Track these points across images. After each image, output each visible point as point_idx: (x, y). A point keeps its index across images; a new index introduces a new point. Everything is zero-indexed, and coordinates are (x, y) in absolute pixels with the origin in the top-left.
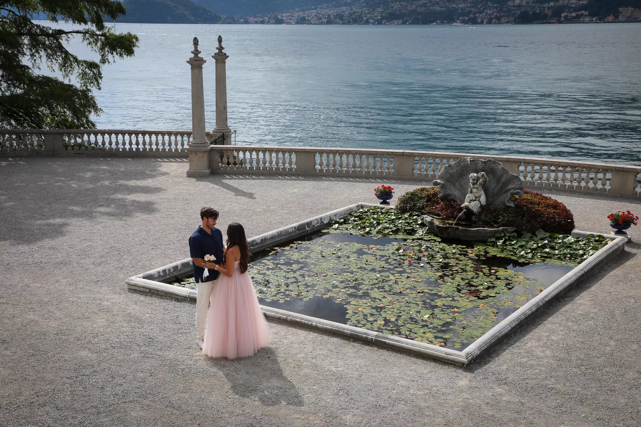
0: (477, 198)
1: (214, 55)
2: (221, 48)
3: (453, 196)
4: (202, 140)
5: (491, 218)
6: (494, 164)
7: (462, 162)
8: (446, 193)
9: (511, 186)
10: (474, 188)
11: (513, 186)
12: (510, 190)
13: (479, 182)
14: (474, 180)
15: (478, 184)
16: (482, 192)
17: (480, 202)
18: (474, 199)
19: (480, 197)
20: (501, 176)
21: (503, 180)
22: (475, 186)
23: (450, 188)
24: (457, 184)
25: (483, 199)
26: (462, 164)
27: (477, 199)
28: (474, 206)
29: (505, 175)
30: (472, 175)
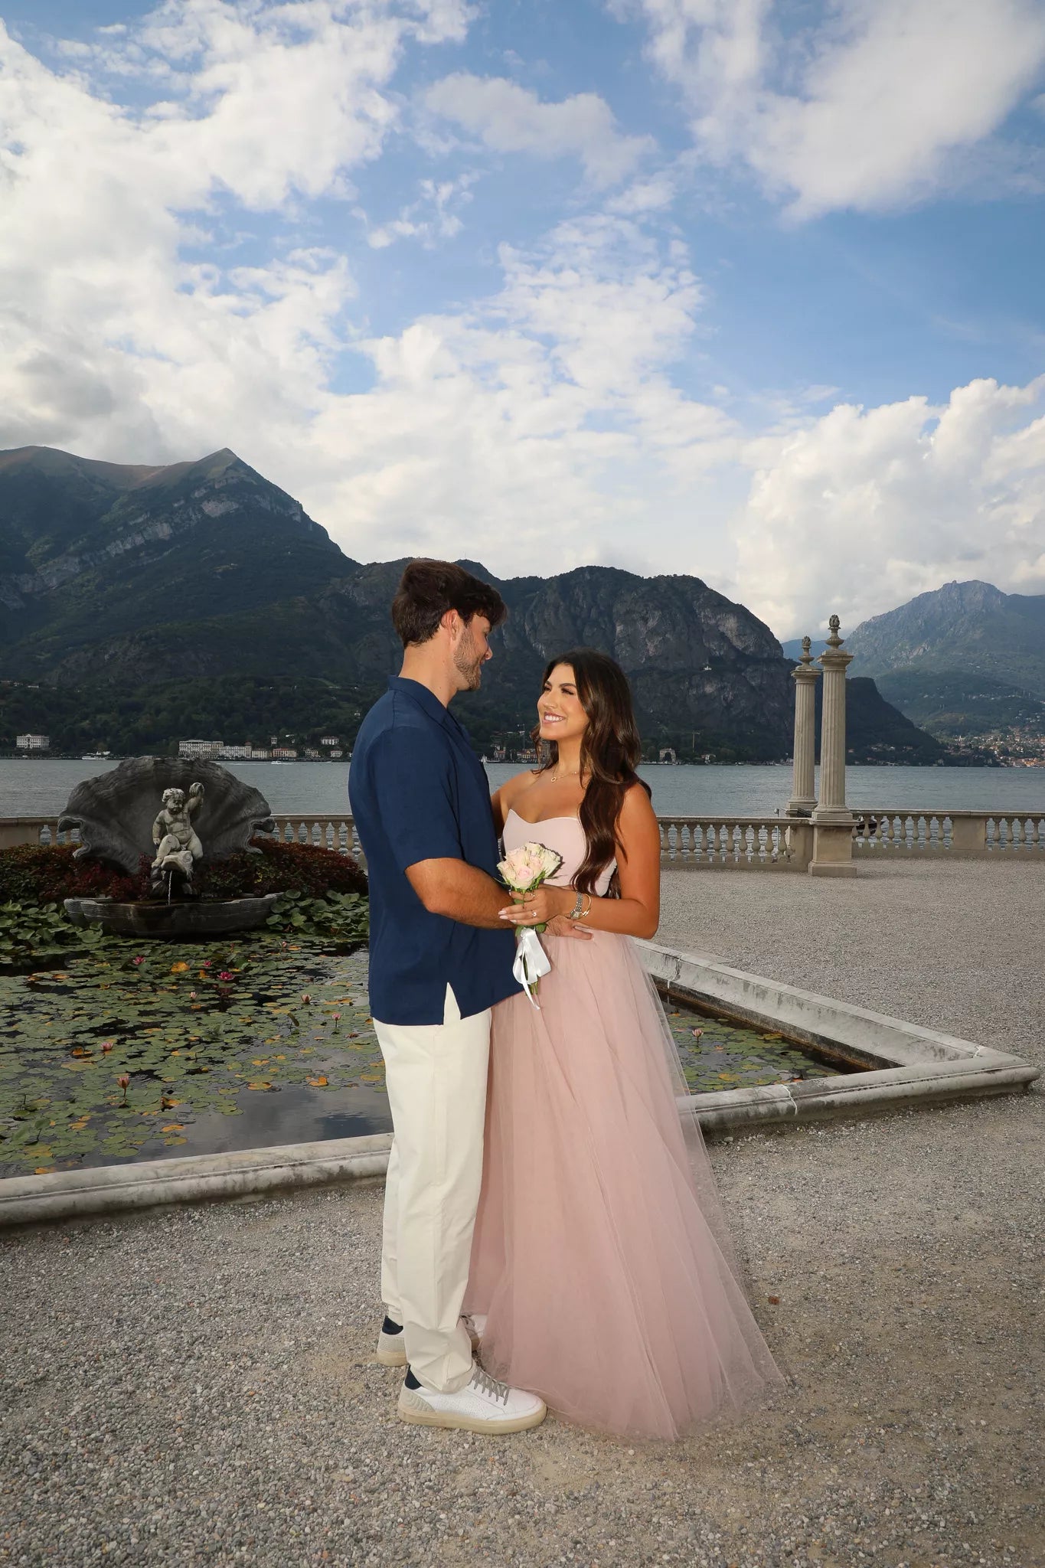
0: (185, 843)
3: (109, 851)
5: (235, 881)
6: (206, 766)
7: (127, 769)
8: (95, 846)
9: (246, 812)
10: (176, 820)
11: (253, 811)
12: (245, 820)
13: (186, 806)
14: (175, 802)
15: (186, 811)
16: (192, 830)
17: (192, 853)
18: (178, 846)
19: (188, 841)
20: (227, 789)
21: (230, 799)
22: (180, 816)
23: (99, 833)
24: (114, 822)
25: (196, 843)
26: (129, 773)
27: (184, 846)
28: (183, 859)
29: (233, 790)
30: (167, 792)
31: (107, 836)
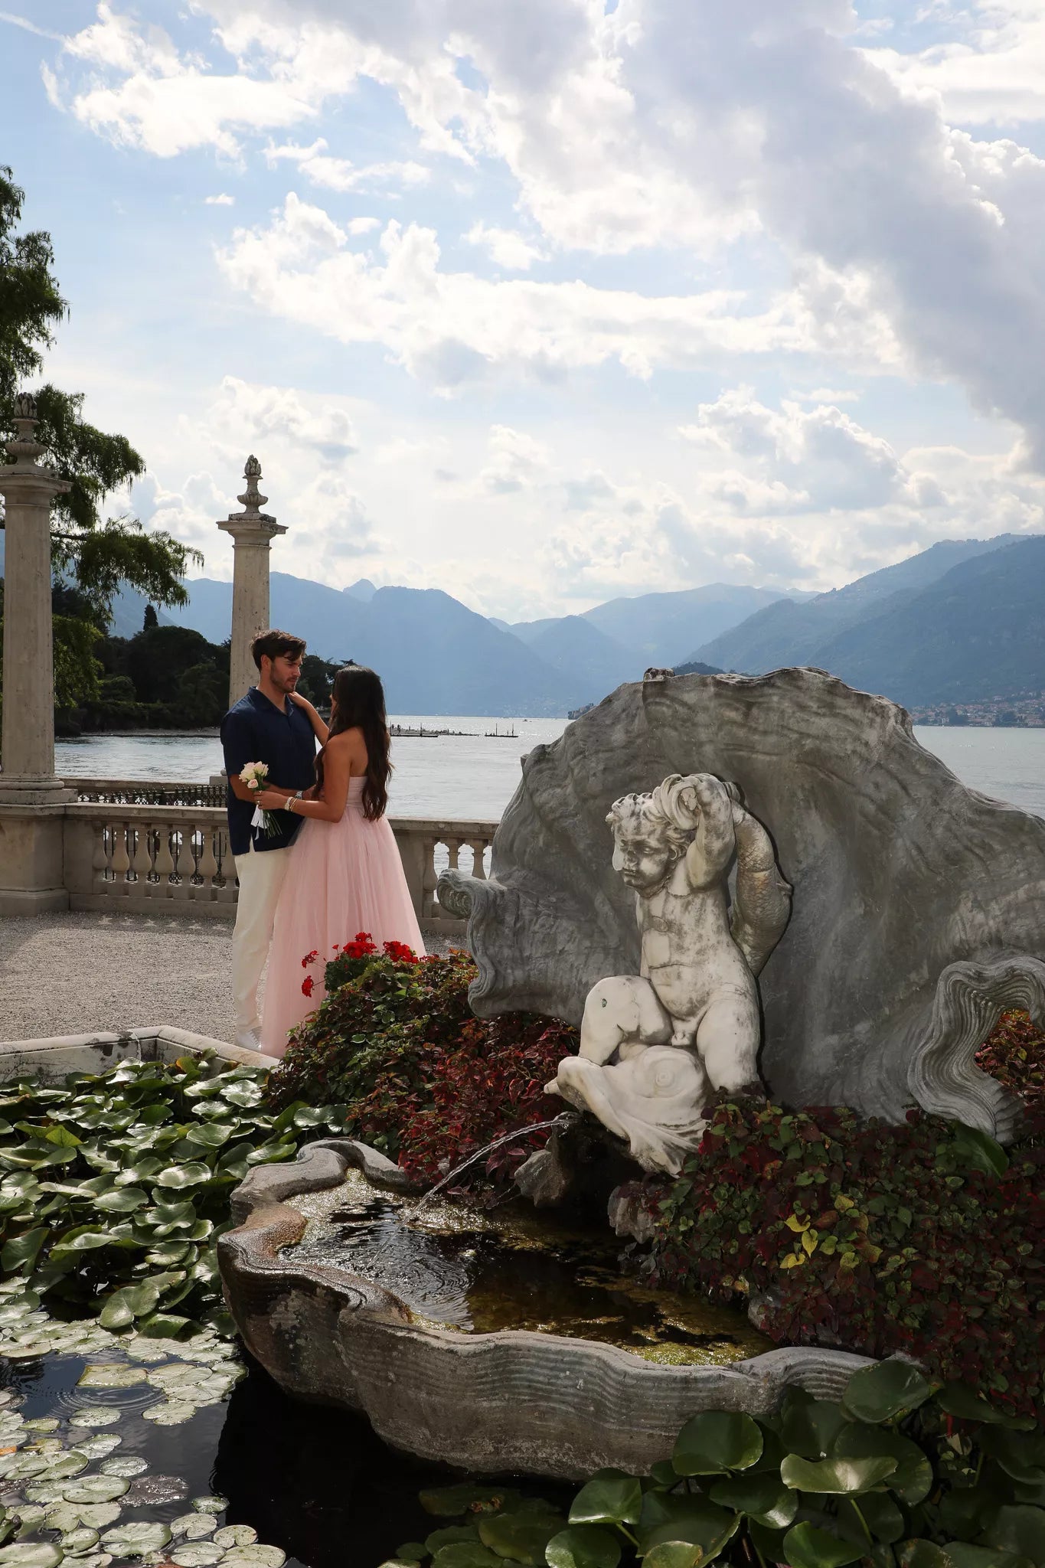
0: (679, 1022)
1: (226, 519)
2: (253, 499)
4: (28, 776)
8: (515, 976)
13: (679, 871)
14: (637, 852)
15: (679, 886)
16: (723, 966)
17: (700, 1062)
19: (697, 1009)
23: (550, 939)
25: (723, 1031)
27: (683, 1028)
28: (641, 1095)
30: (623, 801)
31: (570, 947)
